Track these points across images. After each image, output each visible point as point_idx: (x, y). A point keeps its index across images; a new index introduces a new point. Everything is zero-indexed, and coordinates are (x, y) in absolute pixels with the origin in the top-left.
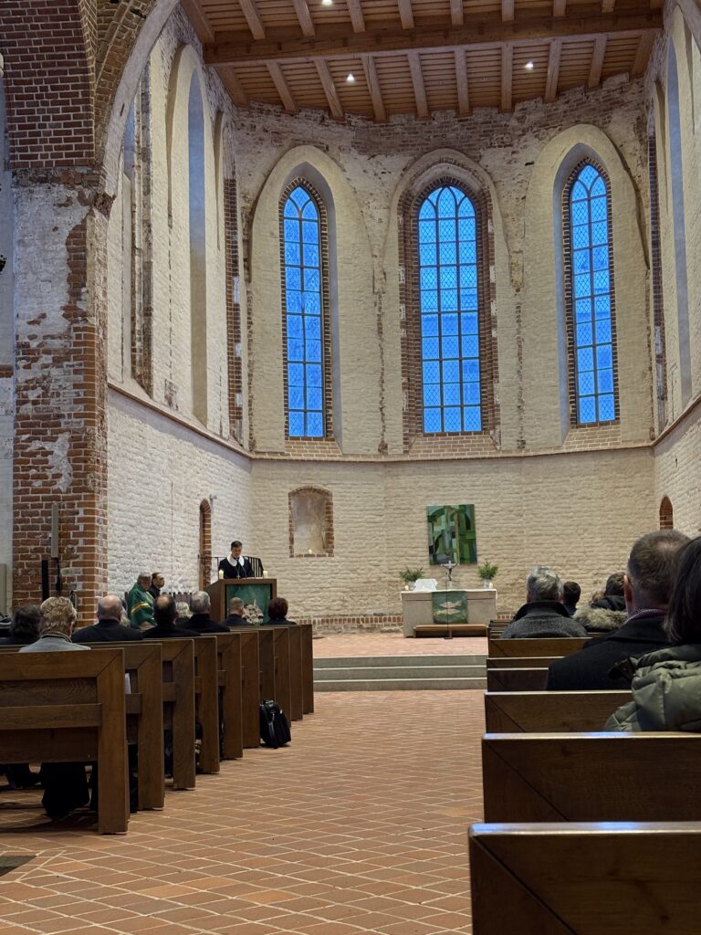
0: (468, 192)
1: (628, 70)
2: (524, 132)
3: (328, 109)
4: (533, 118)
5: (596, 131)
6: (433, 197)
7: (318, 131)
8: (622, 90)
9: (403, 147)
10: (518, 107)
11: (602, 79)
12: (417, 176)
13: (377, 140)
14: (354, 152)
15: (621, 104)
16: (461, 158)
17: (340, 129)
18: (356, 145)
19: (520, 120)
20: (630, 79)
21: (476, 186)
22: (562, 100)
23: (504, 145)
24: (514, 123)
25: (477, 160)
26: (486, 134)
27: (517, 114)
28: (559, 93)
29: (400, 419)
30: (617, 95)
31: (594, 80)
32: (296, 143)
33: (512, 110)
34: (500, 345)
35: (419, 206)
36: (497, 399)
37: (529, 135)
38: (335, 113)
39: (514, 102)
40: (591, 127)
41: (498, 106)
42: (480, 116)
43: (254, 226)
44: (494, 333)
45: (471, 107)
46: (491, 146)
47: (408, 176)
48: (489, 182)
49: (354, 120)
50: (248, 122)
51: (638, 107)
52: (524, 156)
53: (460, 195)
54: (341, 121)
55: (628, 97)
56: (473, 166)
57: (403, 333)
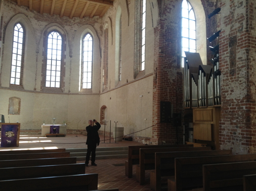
0: (61, 34)
1: (99, 15)
2: (75, 24)
3: (29, 7)
4: (77, 21)
5: (92, 27)
6: (52, 33)
7: (25, 12)
8: (97, 19)
9: (46, 20)
11: (93, 16)
12: (49, 28)
13: (40, 17)
14: (34, 19)
15: (97, 22)
16: (60, 26)
17: (31, 13)
18: (34, 17)
19: (74, 21)
20: (100, 17)
21: (63, 33)
22: (84, 19)
23: (69, 25)
24: (72, 21)
25: (64, 27)
26: (66, 22)
27: (73, 19)
28: (84, 17)
29: (40, 83)
32: (19, 13)
34: (66, 69)
35: (48, 35)
36: (64, 81)
39: (73, 17)
40: (88, 25)
41: (69, 17)
42: (65, 18)
43: (7, 29)
44: (65, 66)
45: (63, 15)
46: (67, 25)
47: (47, 27)
48: (66, 33)
49: (34, 11)
50: (7, 4)
51: (101, 23)
52: (74, 29)
53: (58, 34)
54: (31, 11)
55: (99, 21)
56: (62, 28)
57: (42, 63)
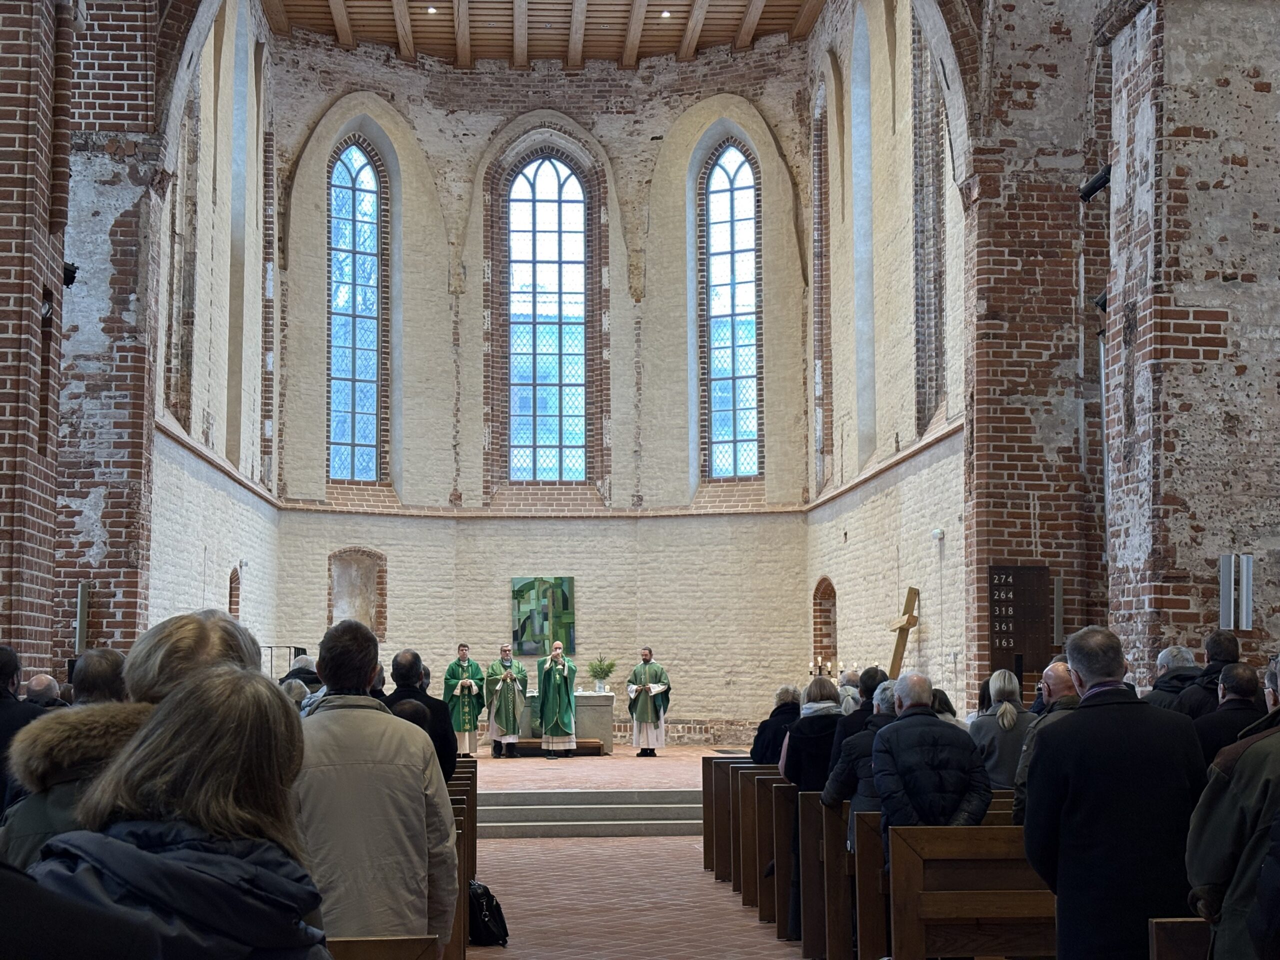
0: (576, 169)
1: (788, 29)
2: (651, 97)
3: (396, 46)
4: (663, 80)
5: (745, 105)
6: (530, 170)
7: (382, 74)
8: (778, 53)
9: (493, 102)
10: (644, 64)
11: (755, 38)
12: (510, 142)
13: (457, 90)
14: (428, 105)
15: (778, 72)
16: (569, 124)
17: (410, 73)
18: (430, 95)
19: (647, 80)
20: (791, 41)
21: (587, 161)
22: (702, 60)
23: (623, 111)
24: (637, 83)
25: (589, 127)
26: (602, 95)
27: (642, 72)
28: (699, 50)
29: (480, 460)
30: (772, 60)
31: (745, 37)
32: (351, 89)
33: (636, 67)
34: (614, 370)
35: (511, 182)
36: (607, 441)
37: (657, 101)
38: (404, 51)
39: (640, 56)
40: (737, 98)
41: (618, 59)
42: (594, 70)
43: (294, 193)
44: (606, 355)
45: (585, 58)
46: (607, 111)
47: (500, 141)
48: (604, 158)
49: (428, 62)
50: (289, 55)
51: (800, 77)
52: (650, 128)
53: (564, 171)
54: (412, 63)
55: (786, 64)
56: (584, 135)
57: (486, 347)
